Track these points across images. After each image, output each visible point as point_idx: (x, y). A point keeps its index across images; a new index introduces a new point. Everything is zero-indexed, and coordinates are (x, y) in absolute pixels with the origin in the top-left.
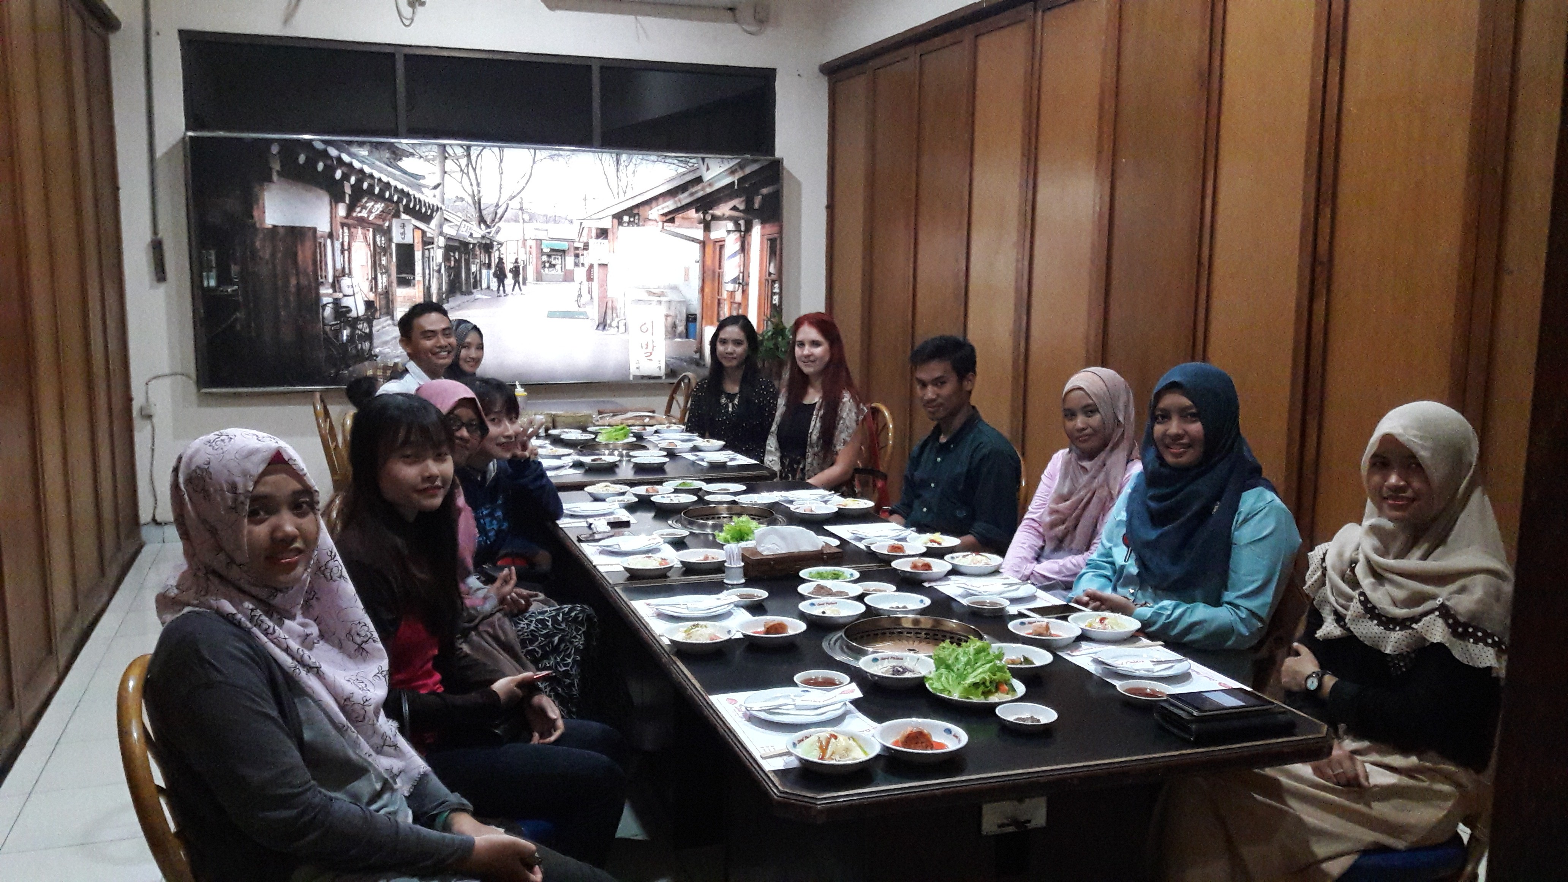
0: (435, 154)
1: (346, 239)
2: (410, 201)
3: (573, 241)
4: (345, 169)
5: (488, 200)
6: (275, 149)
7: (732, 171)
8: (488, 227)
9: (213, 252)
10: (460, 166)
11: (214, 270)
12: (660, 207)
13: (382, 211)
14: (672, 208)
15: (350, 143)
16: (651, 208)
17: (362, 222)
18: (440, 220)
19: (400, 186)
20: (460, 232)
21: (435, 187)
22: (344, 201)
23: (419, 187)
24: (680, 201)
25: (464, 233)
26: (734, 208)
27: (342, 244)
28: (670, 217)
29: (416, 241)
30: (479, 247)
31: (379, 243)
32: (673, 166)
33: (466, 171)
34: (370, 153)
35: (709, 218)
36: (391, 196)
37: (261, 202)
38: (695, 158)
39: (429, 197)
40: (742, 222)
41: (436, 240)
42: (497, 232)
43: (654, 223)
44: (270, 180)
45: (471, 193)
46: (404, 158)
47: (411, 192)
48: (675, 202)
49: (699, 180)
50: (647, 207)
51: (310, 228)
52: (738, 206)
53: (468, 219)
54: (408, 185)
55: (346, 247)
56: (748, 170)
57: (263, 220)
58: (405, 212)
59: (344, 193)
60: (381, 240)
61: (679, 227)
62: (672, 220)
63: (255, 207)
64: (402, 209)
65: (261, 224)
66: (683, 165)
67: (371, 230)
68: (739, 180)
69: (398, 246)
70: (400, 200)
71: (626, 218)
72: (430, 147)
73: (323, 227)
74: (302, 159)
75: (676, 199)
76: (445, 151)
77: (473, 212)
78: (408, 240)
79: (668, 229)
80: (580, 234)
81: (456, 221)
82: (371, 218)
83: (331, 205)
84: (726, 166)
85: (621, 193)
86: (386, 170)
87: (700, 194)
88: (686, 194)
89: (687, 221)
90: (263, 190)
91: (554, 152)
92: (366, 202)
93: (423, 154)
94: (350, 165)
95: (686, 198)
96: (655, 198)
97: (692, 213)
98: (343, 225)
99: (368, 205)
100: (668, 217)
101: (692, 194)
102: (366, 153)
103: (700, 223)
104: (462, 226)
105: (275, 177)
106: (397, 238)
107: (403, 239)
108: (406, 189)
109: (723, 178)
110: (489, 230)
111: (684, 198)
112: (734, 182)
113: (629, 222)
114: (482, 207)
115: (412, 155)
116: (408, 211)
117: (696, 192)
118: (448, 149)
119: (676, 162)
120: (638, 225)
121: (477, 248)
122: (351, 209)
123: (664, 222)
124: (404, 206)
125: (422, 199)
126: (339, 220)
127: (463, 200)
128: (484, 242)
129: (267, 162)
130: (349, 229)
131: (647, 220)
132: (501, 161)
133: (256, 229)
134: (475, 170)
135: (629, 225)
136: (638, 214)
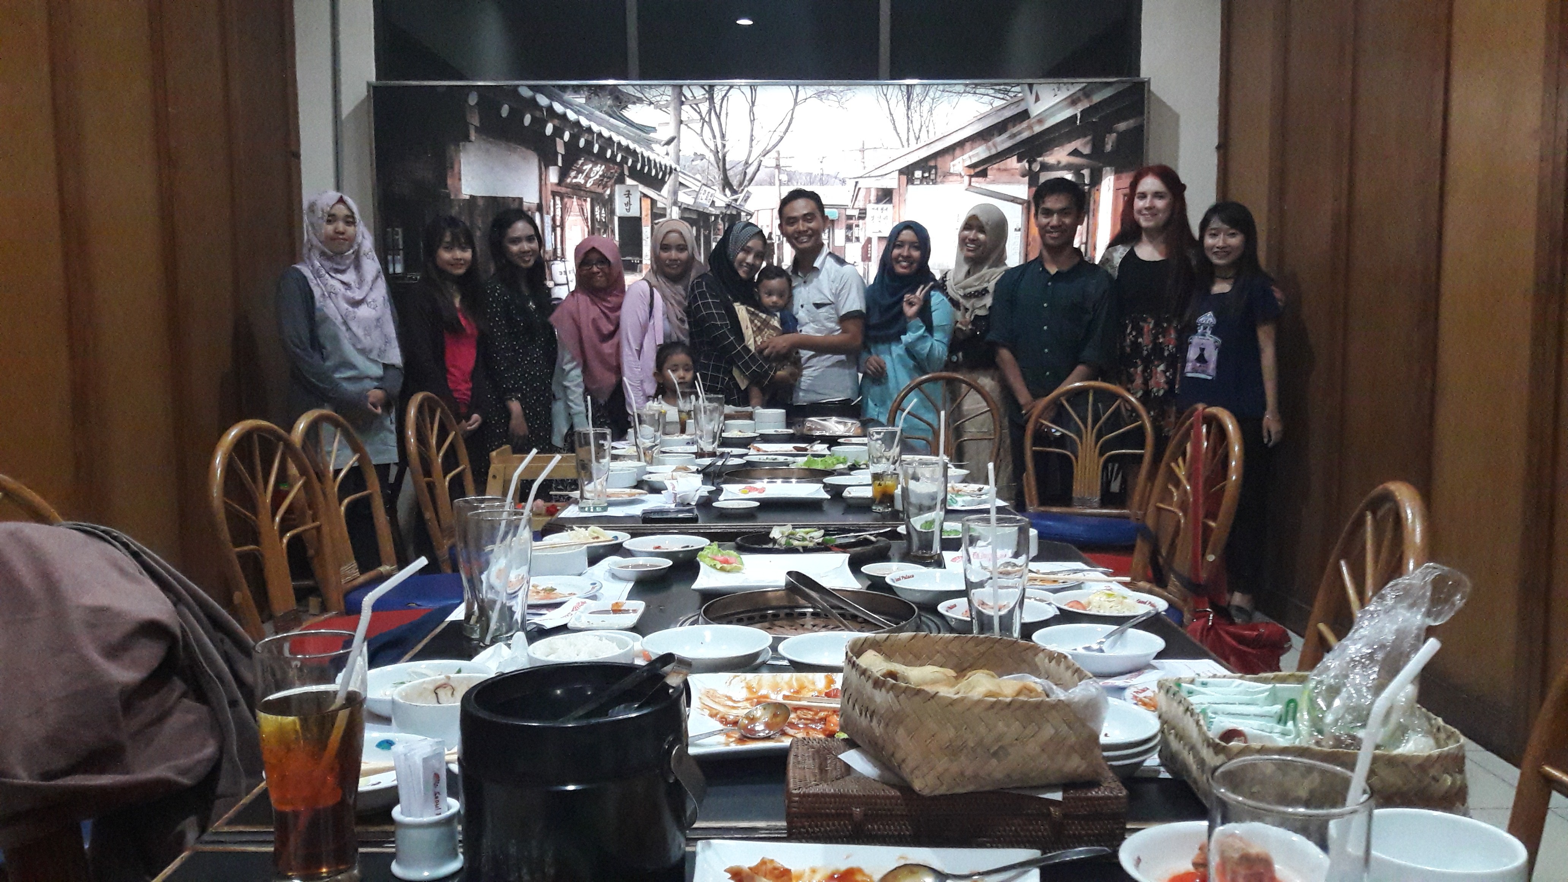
0: (669, 98)
1: (559, 212)
2: (638, 161)
3: (845, 207)
4: (556, 122)
5: (735, 155)
6: (473, 100)
7: (1073, 101)
8: (734, 192)
9: (400, 230)
10: (700, 113)
11: (401, 252)
12: (966, 156)
13: (602, 176)
14: (984, 156)
15: (564, 88)
16: (953, 160)
17: (578, 190)
18: (675, 185)
19: (624, 142)
20: (699, 200)
21: (668, 143)
22: (556, 164)
23: (648, 143)
24: (995, 146)
25: (704, 202)
26: (1075, 153)
27: (554, 219)
28: (980, 170)
29: (643, 216)
30: (723, 220)
31: (598, 217)
32: (986, 99)
33: (707, 119)
34: (588, 99)
35: (1036, 167)
36: (614, 156)
37: (456, 167)
38: (1018, 85)
39: (660, 155)
40: (1086, 172)
41: (668, 211)
42: (746, 200)
43: (959, 178)
44: (467, 138)
45: (713, 148)
46: (629, 106)
47: (639, 150)
48: (989, 149)
49: (1024, 115)
50: (948, 157)
51: (514, 199)
52: (1081, 149)
53: (710, 182)
54: (634, 141)
55: (558, 223)
56: (1097, 98)
57: (459, 190)
58: (631, 176)
59: (556, 153)
60: (600, 214)
61: (993, 182)
62: (983, 174)
63: (449, 174)
64: (626, 172)
65: (456, 195)
66: (1002, 96)
67: (589, 200)
68: (1082, 112)
69: (621, 219)
70: (624, 160)
71: (918, 174)
72: (662, 89)
73: (531, 198)
74: (505, 111)
75: (990, 143)
76: (681, 93)
77: (716, 174)
78: (634, 212)
79: (977, 185)
80: (856, 197)
81: (694, 186)
82: (588, 185)
83: (540, 169)
84: (1064, 94)
85: (912, 140)
86: (608, 122)
87: (1026, 135)
88: (1004, 136)
89: (1005, 173)
90: (458, 151)
91: (822, 88)
92: (582, 165)
93: (653, 100)
94: (564, 116)
95: (1003, 142)
96: (961, 144)
97: (1013, 163)
98: (554, 194)
99: (584, 168)
100: (978, 170)
101: (1014, 136)
102: (583, 101)
103: (1023, 176)
104: (702, 192)
105: (473, 136)
106: (620, 210)
107: (628, 210)
108: (632, 146)
109: (1062, 110)
110: (735, 197)
111: (1002, 142)
112: (1076, 115)
113: (923, 180)
114: (728, 167)
115: (640, 100)
116: (636, 174)
117: (1020, 133)
118: (686, 91)
119: (991, 92)
120: (935, 182)
121: (720, 221)
122: (563, 174)
123: (971, 176)
124: (629, 168)
125: (652, 158)
126: (549, 188)
127: (703, 157)
128: (728, 212)
129: (464, 117)
130: (562, 200)
131: (947, 174)
132: (753, 103)
133: (451, 201)
134: (718, 117)
135: (921, 183)
136: (936, 167)
